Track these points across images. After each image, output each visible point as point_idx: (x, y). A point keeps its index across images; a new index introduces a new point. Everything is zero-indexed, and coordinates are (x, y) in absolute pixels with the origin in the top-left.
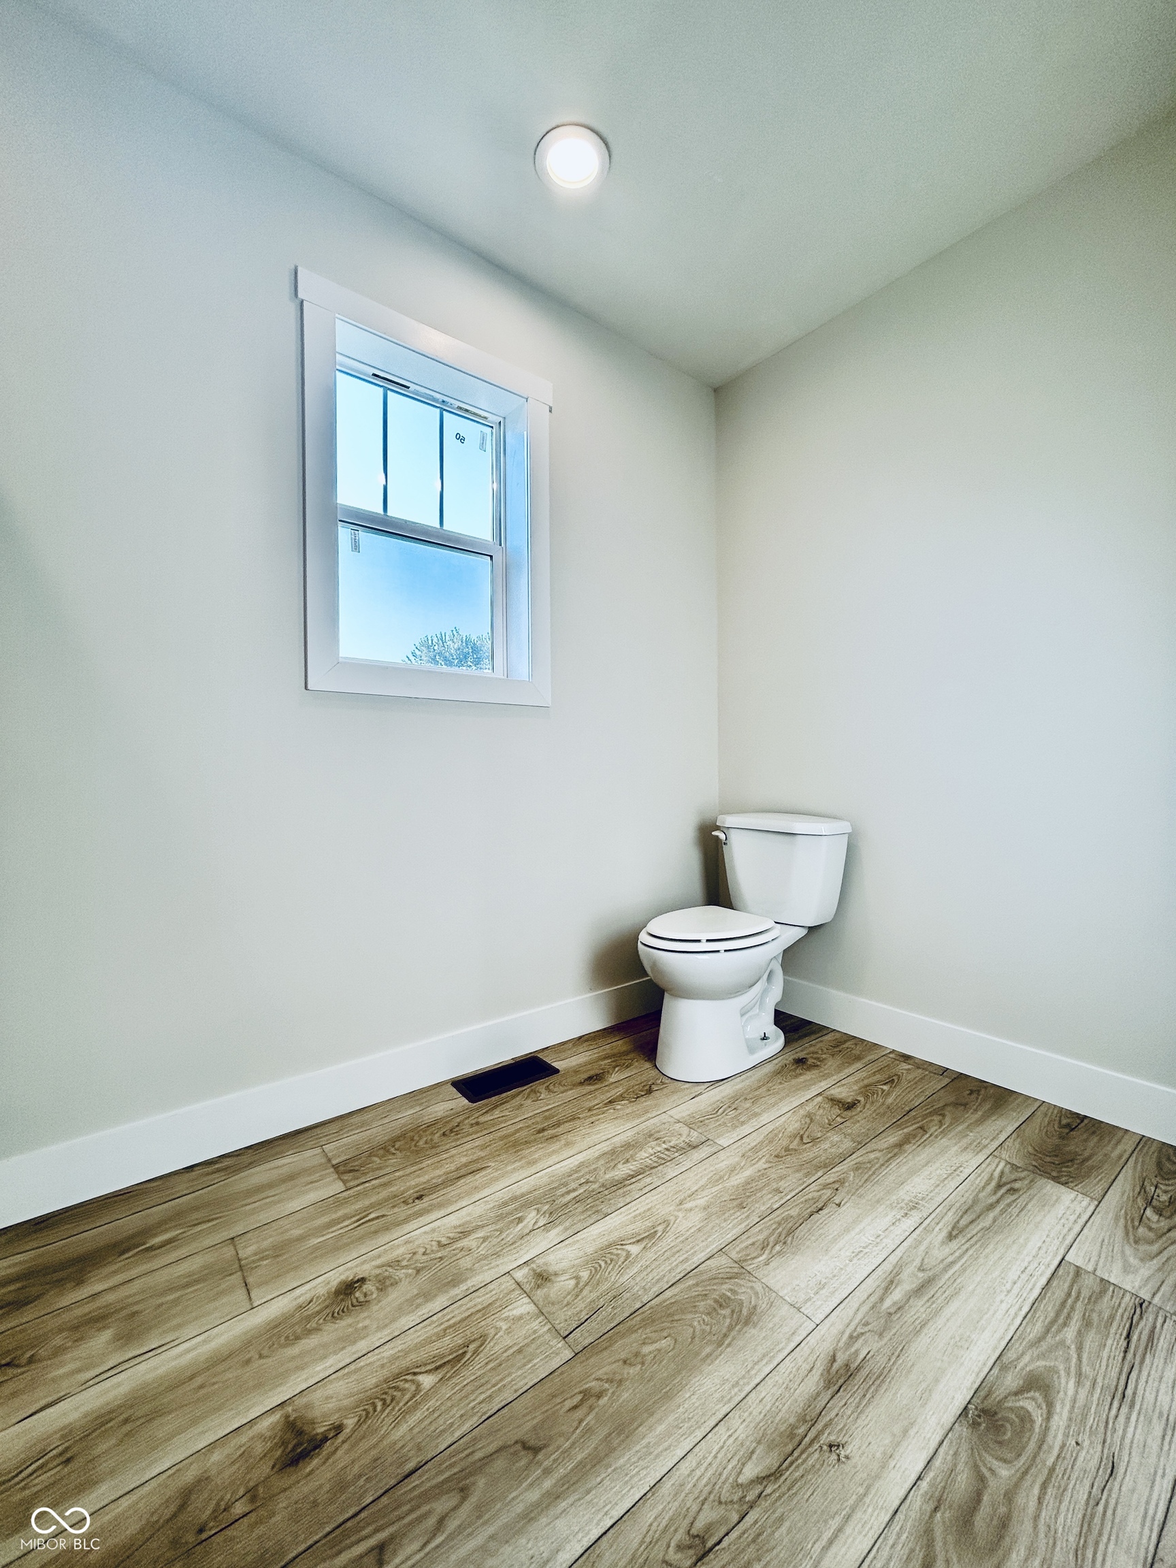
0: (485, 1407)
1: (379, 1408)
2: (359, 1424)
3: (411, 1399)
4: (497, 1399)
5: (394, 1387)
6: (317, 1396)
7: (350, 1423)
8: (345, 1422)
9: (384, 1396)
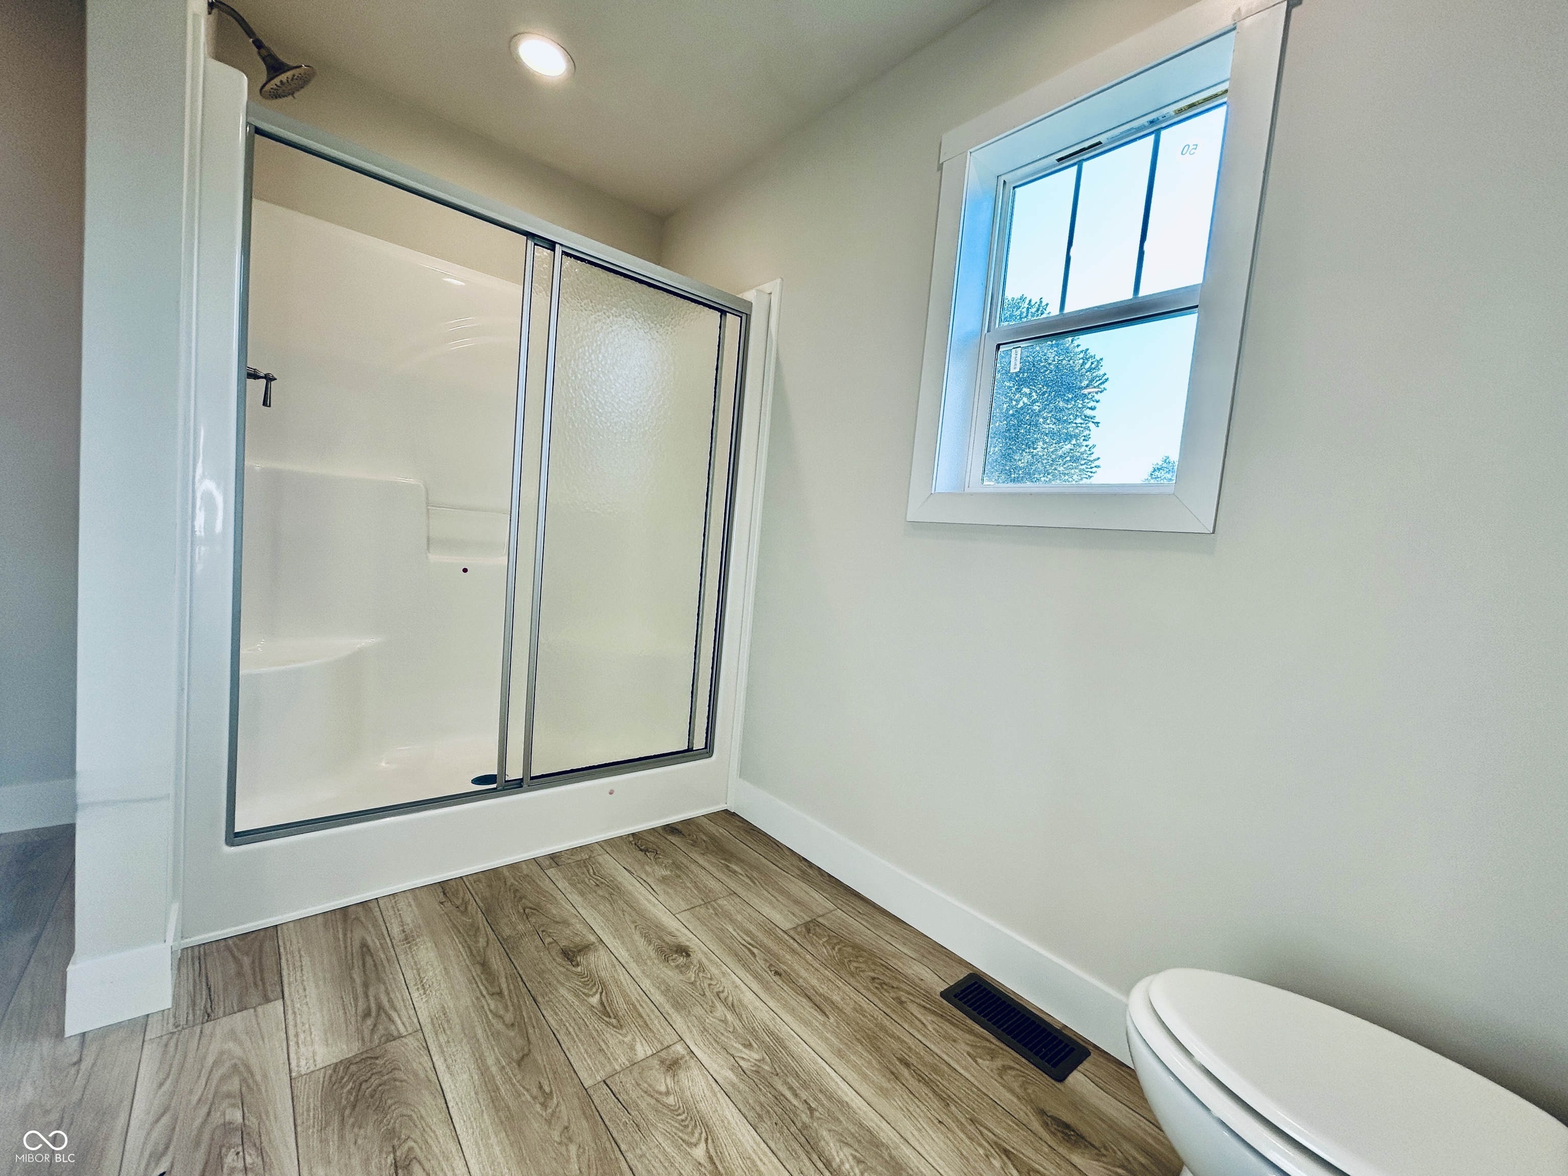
0: (562, 1032)
1: (583, 980)
2: (576, 974)
3: (583, 993)
4: (566, 1039)
5: (595, 984)
6: (602, 952)
7: (579, 969)
8: (580, 967)
9: (591, 980)
